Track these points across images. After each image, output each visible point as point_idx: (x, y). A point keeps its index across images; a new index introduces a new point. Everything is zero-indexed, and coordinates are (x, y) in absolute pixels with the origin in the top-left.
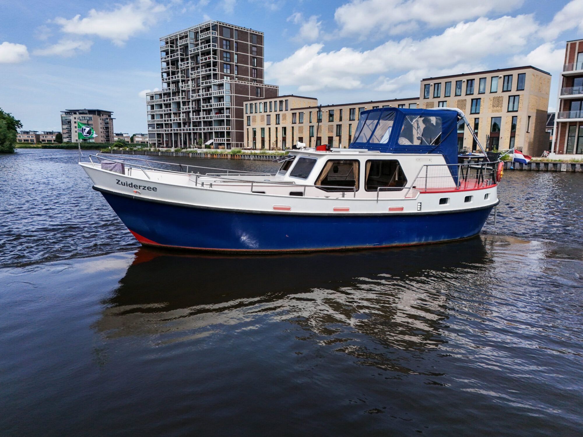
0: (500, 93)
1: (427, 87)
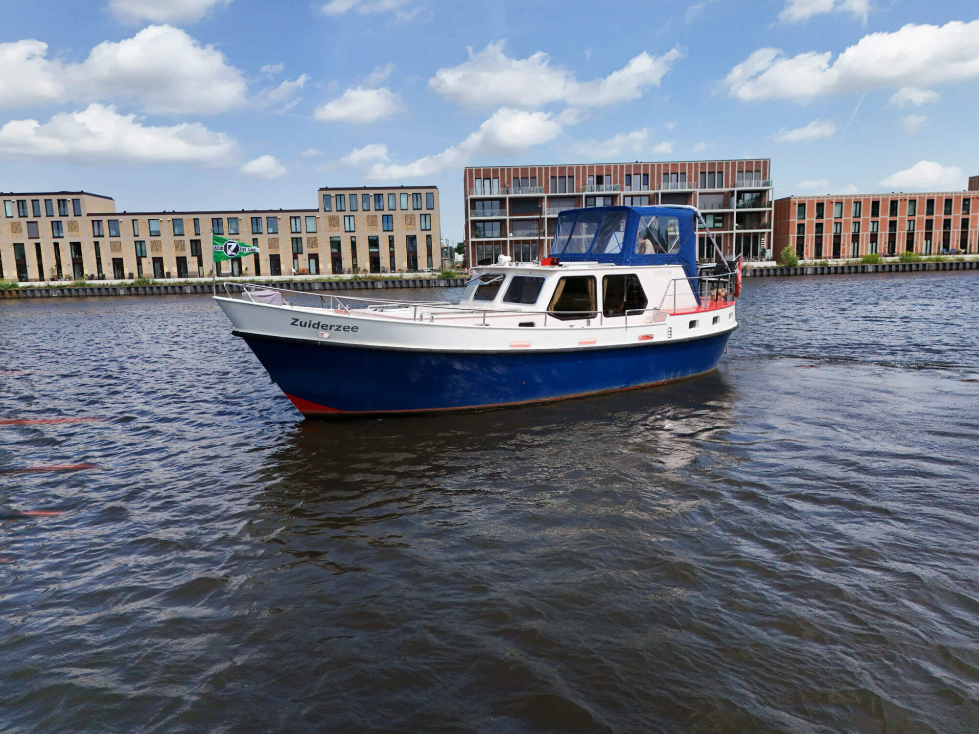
0: (411, 211)
1: (326, 199)
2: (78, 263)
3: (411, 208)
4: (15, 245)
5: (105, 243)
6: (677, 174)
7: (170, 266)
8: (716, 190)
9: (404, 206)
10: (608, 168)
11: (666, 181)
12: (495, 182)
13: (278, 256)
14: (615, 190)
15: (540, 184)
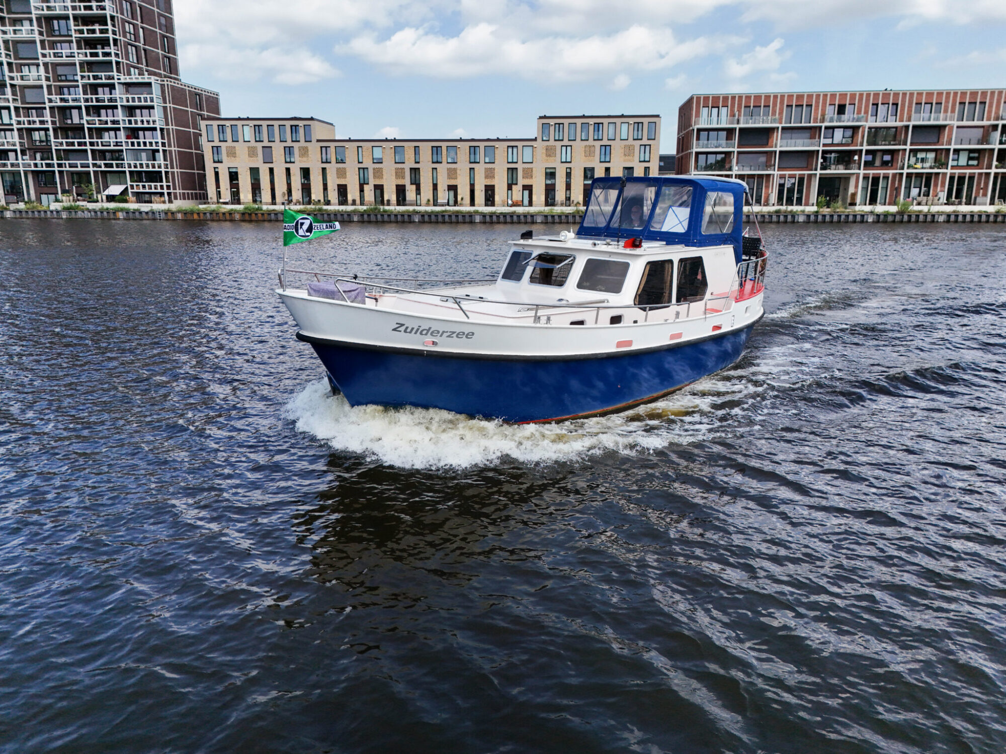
0: (630, 141)
1: (545, 127)
2: (306, 189)
3: (631, 138)
4: (251, 169)
5: (332, 169)
6: (932, 104)
7: (390, 194)
8: (976, 123)
9: (624, 136)
10: (853, 96)
11: (918, 111)
12: (724, 111)
13: (493, 186)
14: (857, 121)
15: (774, 113)
